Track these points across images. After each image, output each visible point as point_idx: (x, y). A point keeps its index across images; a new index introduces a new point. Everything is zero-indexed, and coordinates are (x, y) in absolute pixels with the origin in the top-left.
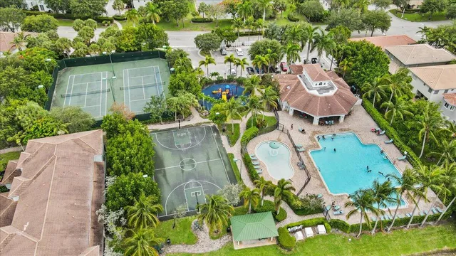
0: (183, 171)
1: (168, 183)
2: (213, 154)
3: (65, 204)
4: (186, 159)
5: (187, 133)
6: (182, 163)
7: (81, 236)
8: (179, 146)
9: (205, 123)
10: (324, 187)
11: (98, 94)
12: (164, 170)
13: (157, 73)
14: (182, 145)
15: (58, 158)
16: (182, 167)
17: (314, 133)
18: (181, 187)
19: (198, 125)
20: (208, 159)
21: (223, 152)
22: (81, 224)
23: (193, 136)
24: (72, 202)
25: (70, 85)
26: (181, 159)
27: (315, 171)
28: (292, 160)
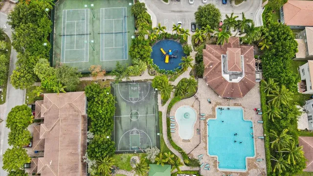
0: (131, 120)
1: (122, 128)
2: (150, 110)
3: (67, 153)
4: (134, 111)
5: (138, 87)
6: (131, 114)
7: (76, 172)
8: (131, 99)
9: (150, 80)
10: (206, 149)
11: (83, 36)
12: (121, 117)
13: (125, 17)
14: (133, 98)
15: (62, 120)
16: (131, 117)
17: (217, 104)
18: (128, 133)
19: (145, 81)
20: (147, 113)
21: (156, 109)
22: (75, 165)
23: (141, 91)
24: (70, 151)
25: (64, 22)
26: (131, 111)
27: (205, 137)
28: (195, 124)
